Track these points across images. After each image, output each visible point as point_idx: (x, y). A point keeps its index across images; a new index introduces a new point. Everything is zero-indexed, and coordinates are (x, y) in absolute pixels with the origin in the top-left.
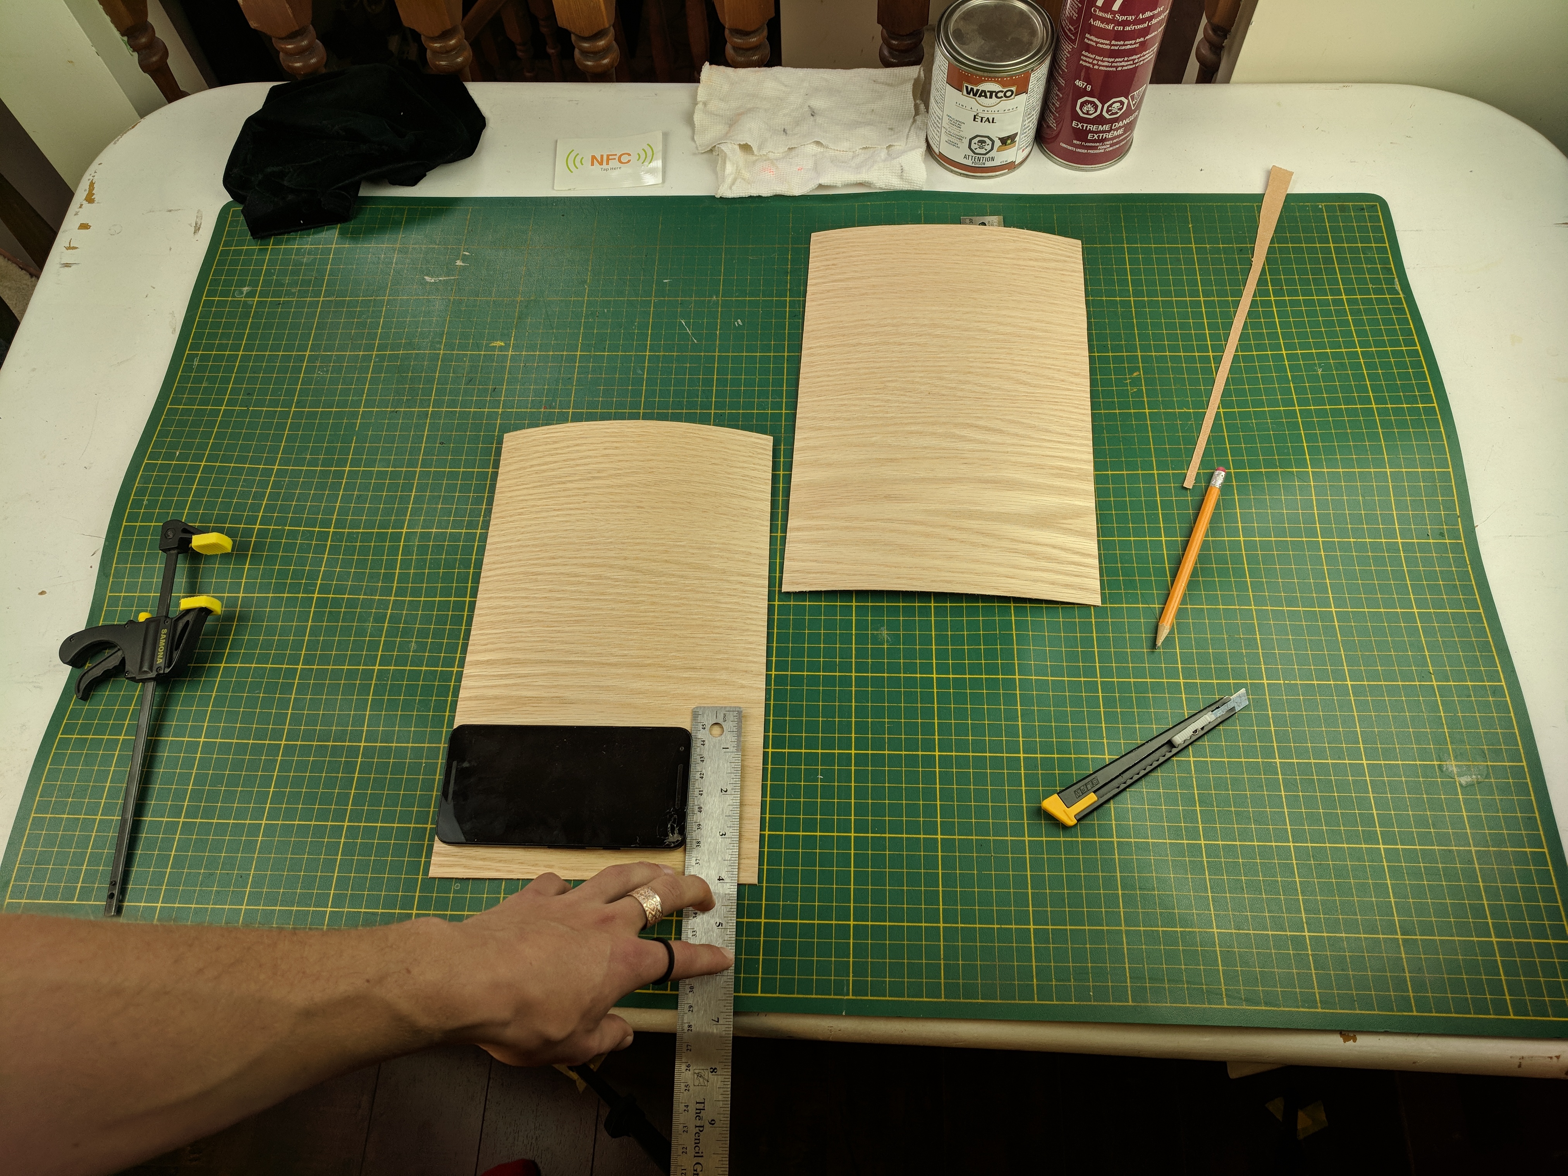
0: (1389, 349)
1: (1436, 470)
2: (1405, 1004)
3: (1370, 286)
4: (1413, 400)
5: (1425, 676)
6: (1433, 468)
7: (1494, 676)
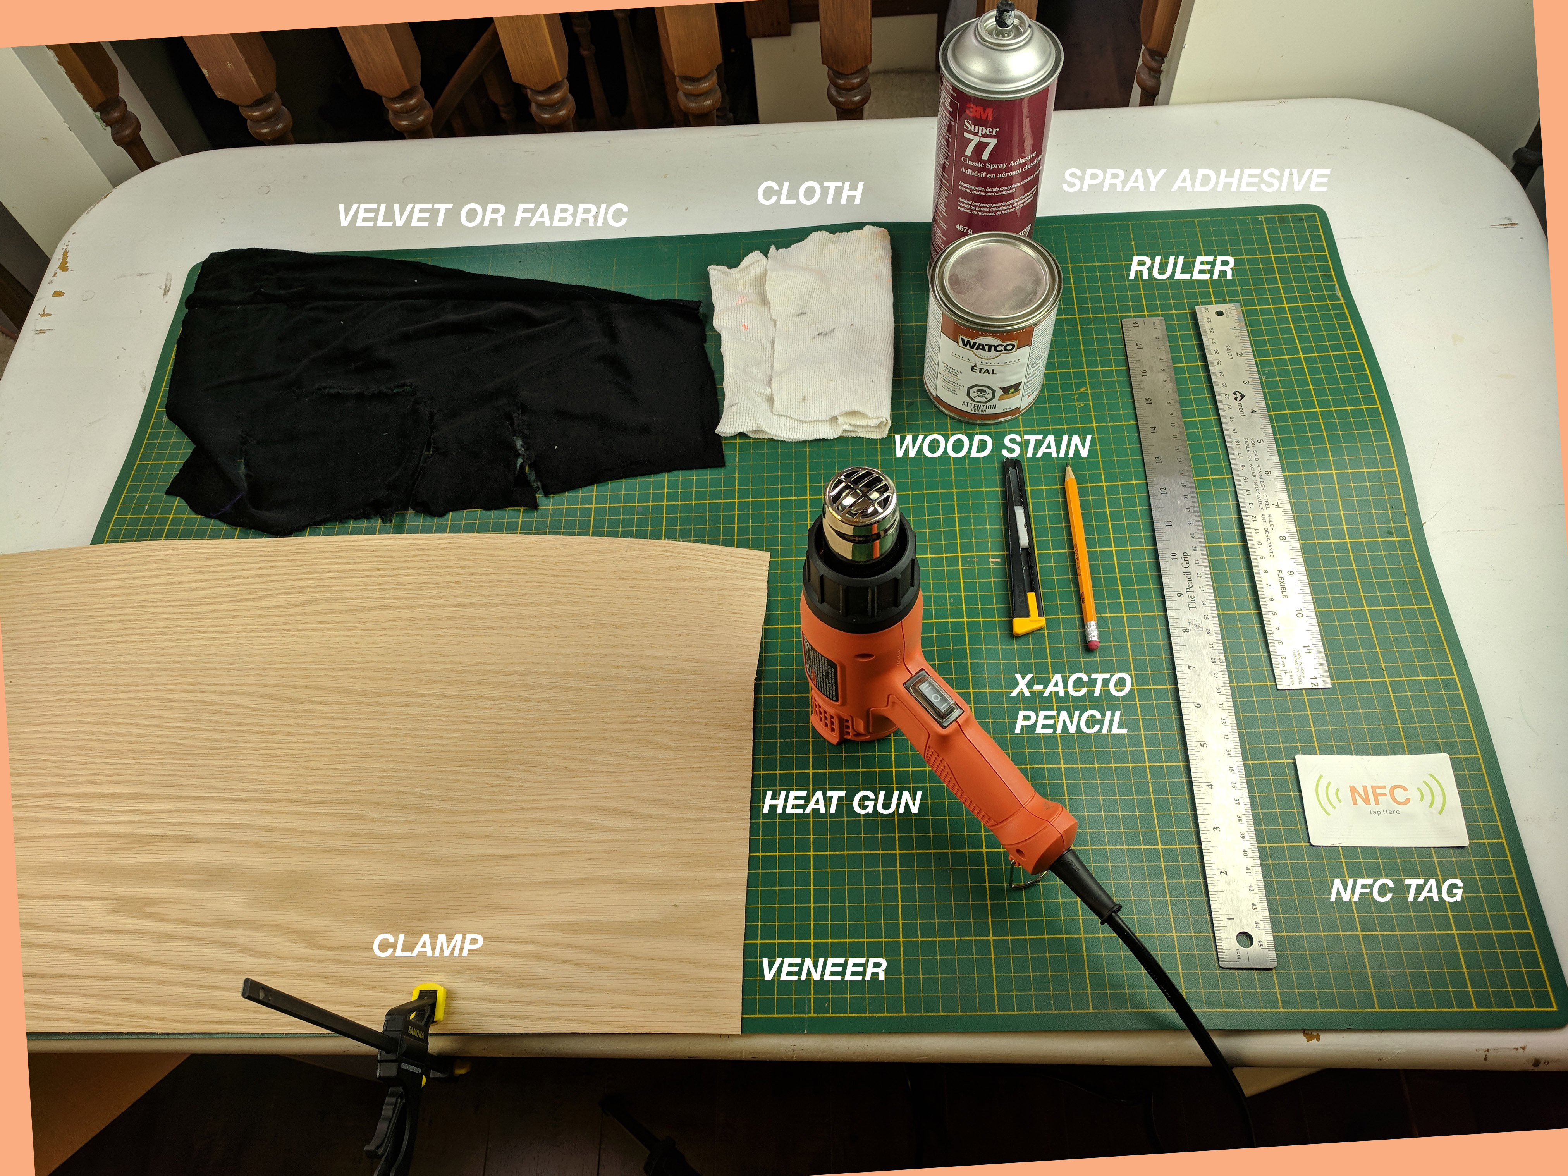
0: (1331, 354)
1: (1381, 470)
2: (1368, 1000)
3: (1312, 293)
4: (1355, 402)
5: (1377, 672)
6: (1378, 468)
7: (1446, 670)
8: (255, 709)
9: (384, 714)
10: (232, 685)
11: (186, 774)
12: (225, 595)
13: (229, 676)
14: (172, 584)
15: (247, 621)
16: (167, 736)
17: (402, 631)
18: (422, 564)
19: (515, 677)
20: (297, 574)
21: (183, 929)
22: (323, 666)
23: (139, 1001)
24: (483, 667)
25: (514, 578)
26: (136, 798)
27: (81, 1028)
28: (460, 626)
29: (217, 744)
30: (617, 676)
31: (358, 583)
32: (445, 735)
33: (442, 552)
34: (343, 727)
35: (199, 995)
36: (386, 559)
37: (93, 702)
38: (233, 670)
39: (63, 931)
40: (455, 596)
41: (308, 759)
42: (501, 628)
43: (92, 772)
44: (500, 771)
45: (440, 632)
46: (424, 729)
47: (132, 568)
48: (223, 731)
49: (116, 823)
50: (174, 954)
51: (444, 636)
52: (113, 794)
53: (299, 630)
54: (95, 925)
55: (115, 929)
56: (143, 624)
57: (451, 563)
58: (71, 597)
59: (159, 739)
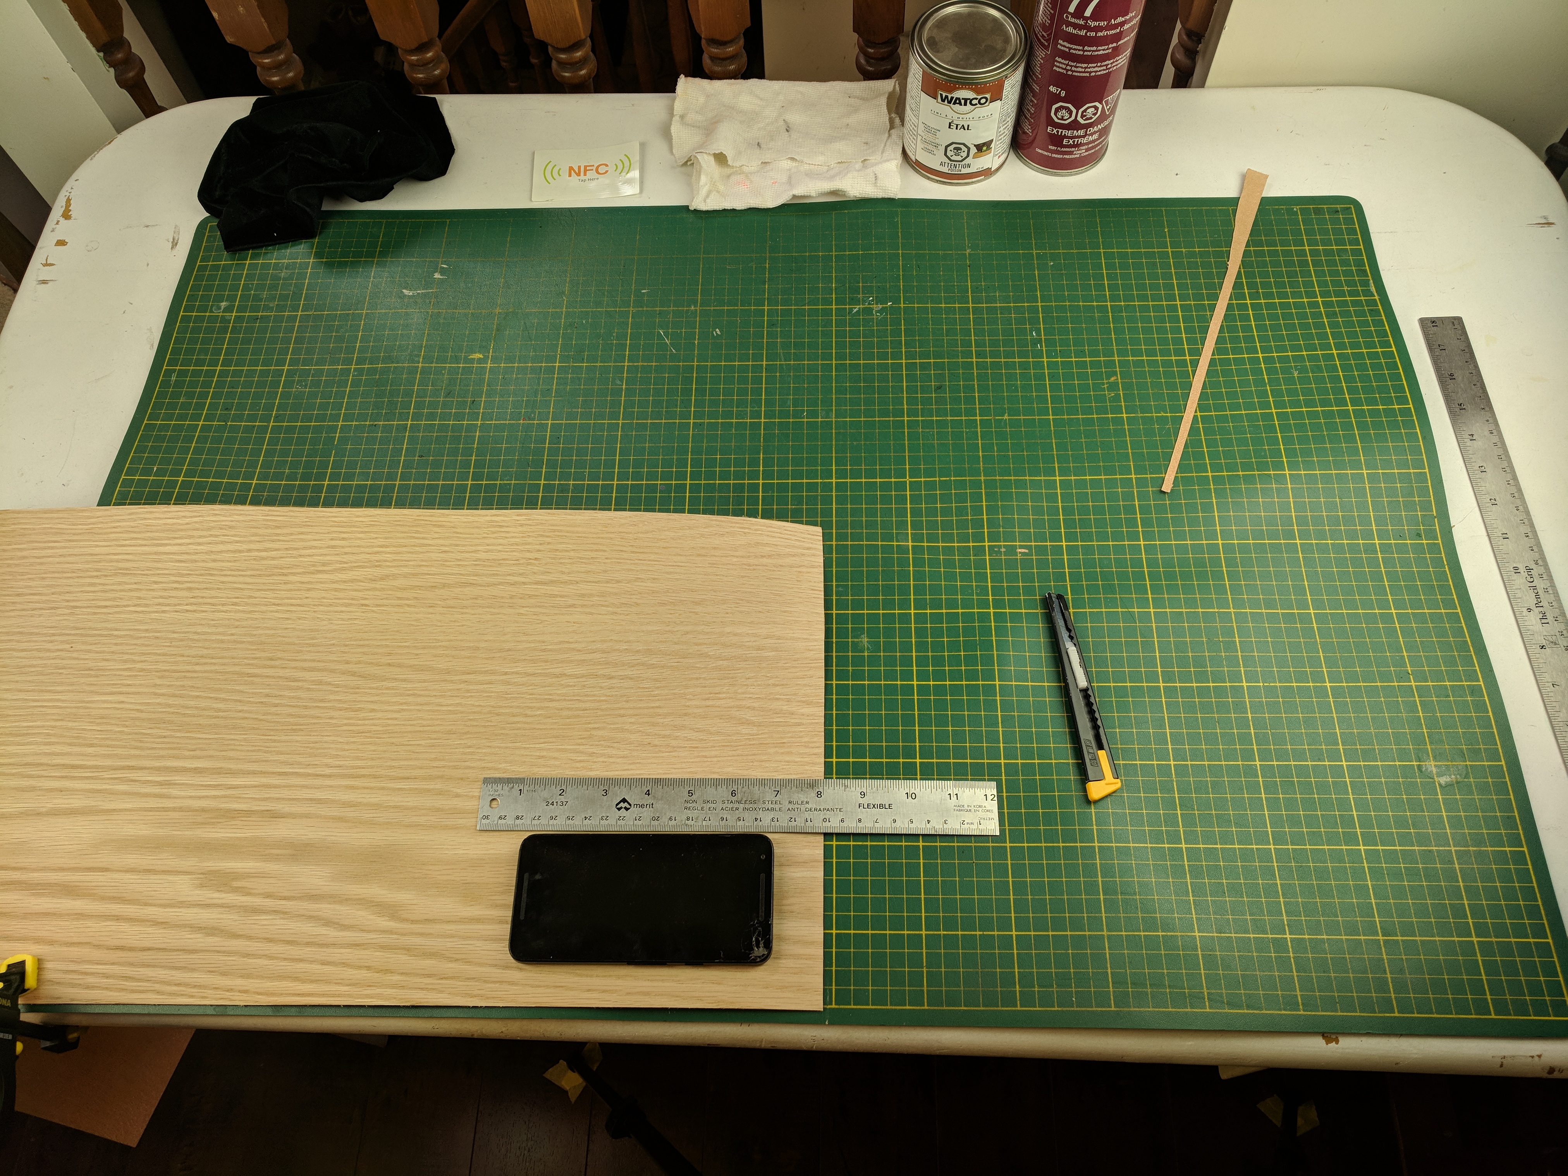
0: (1365, 351)
1: (1412, 471)
2: (1387, 1005)
3: (1346, 288)
4: (1388, 401)
5: (1403, 676)
6: (1409, 469)
7: (1472, 676)
8: (337, 686)
9: (468, 691)
10: (314, 661)
11: (270, 749)
12: (298, 566)
13: (310, 652)
14: (240, 551)
15: (324, 594)
16: (250, 712)
17: (485, 610)
18: (501, 541)
19: (597, 656)
20: (373, 547)
21: (269, 903)
22: (405, 644)
23: (224, 974)
24: (566, 645)
25: (594, 554)
26: (219, 773)
27: (167, 1000)
28: (542, 604)
29: (301, 720)
30: (699, 653)
31: (436, 559)
32: (529, 712)
33: (521, 529)
34: (426, 704)
35: (283, 968)
36: (464, 536)
37: (167, 674)
38: (313, 645)
39: (151, 905)
40: (535, 573)
41: (392, 735)
42: (582, 606)
43: (168, 746)
44: (584, 747)
45: (522, 611)
46: (508, 706)
47: (195, 533)
48: (306, 707)
49: (200, 798)
50: (259, 927)
51: (526, 615)
52: (195, 769)
53: (378, 605)
54: (181, 899)
55: (202, 903)
56: (213, 593)
57: (530, 540)
58: (131, 561)
59: (240, 714)
